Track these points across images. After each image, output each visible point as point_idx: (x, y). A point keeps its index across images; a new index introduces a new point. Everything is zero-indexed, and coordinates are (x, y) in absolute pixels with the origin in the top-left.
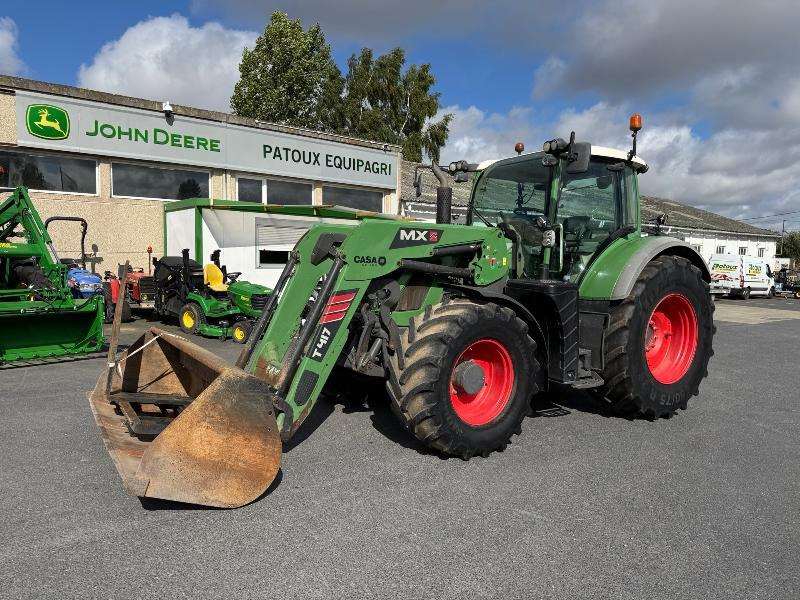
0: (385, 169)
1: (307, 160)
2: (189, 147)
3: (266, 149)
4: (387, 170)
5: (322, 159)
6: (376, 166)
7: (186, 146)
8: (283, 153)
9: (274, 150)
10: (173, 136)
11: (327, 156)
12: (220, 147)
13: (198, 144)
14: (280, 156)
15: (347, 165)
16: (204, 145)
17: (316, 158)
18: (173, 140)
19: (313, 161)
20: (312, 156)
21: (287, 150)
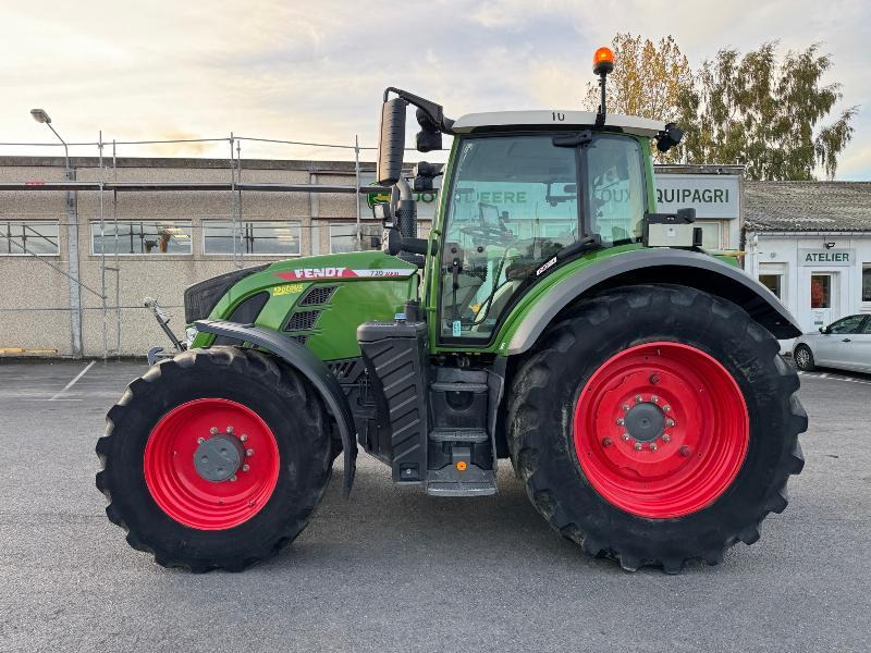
0: (720, 197)
4: (724, 197)
6: (707, 194)
16: (511, 199)
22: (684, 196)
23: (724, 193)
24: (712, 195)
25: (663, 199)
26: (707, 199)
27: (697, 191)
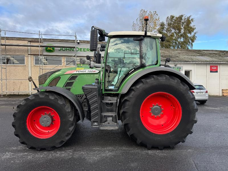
2: (85, 51)
7: (84, 51)
10: (80, 49)
13: (87, 50)
18: (80, 50)
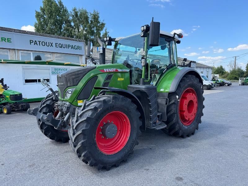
1: (48, 45)
3: (31, 42)
5: (54, 45)
6: (75, 47)
8: (38, 43)
9: (34, 42)
11: (56, 44)
12: (11, 41)
14: (37, 44)
15: (64, 47)
17: (52, 44)
19: (50, 46)
20: (50, 43)
21: (40, 42)
22: (68, 47)
23: (80, 47)
24: (77, 47)
25: (62, 47)
26: (76, 48)
27: (72, 46)
